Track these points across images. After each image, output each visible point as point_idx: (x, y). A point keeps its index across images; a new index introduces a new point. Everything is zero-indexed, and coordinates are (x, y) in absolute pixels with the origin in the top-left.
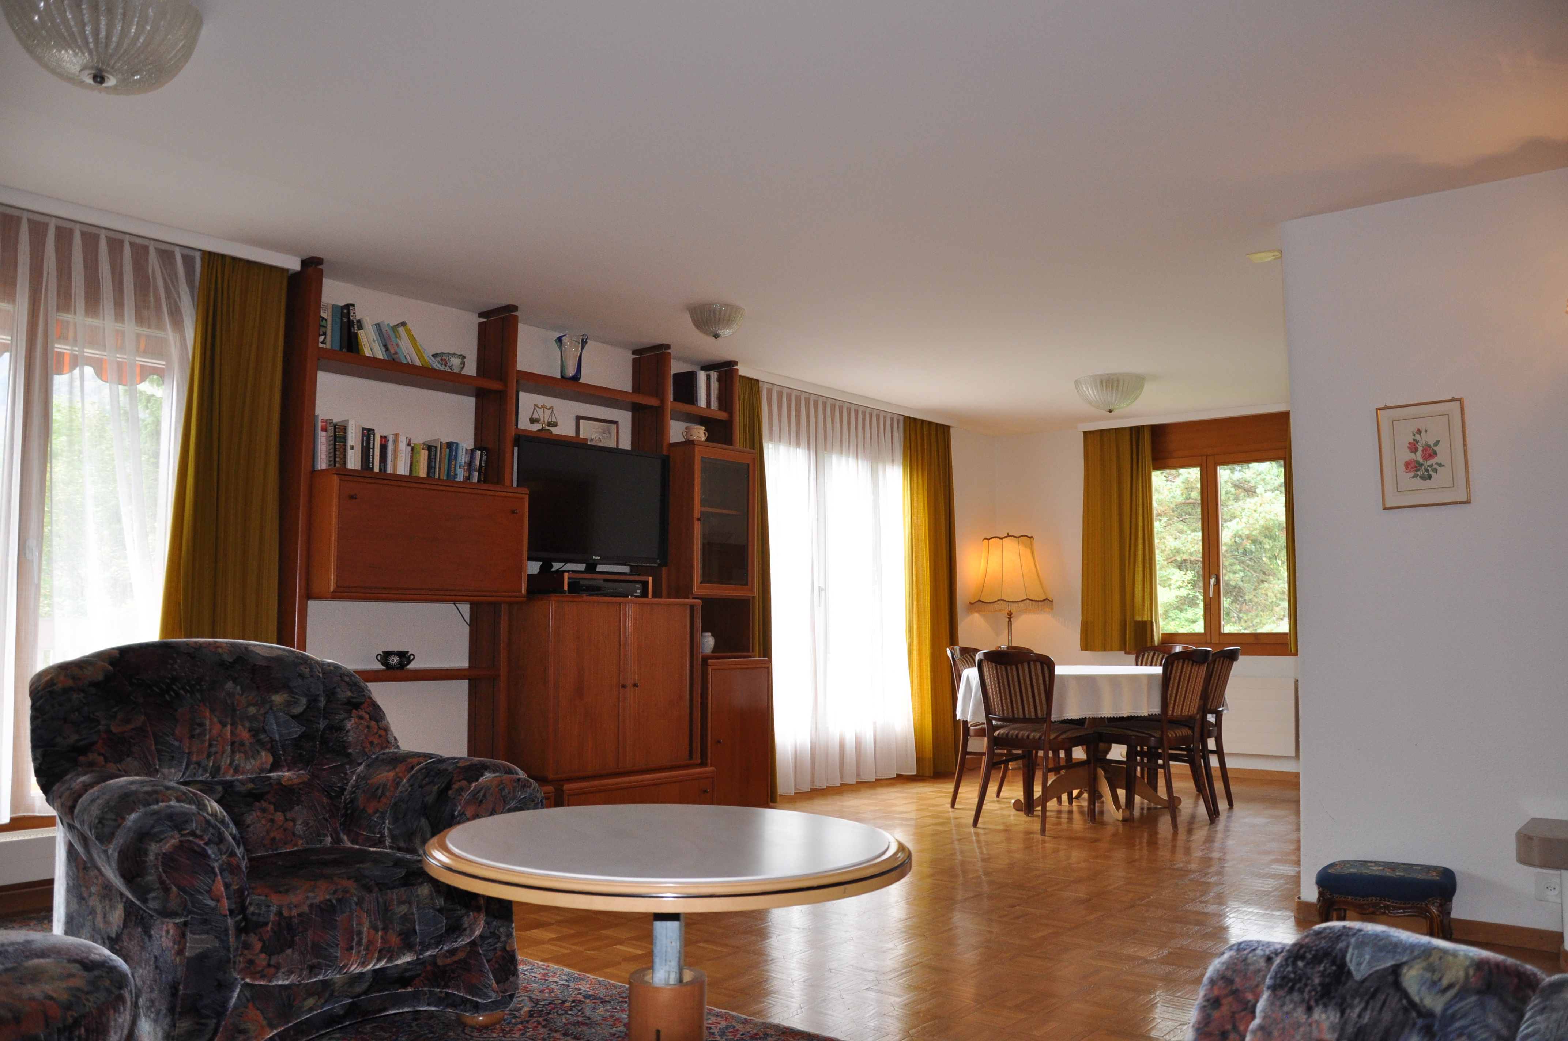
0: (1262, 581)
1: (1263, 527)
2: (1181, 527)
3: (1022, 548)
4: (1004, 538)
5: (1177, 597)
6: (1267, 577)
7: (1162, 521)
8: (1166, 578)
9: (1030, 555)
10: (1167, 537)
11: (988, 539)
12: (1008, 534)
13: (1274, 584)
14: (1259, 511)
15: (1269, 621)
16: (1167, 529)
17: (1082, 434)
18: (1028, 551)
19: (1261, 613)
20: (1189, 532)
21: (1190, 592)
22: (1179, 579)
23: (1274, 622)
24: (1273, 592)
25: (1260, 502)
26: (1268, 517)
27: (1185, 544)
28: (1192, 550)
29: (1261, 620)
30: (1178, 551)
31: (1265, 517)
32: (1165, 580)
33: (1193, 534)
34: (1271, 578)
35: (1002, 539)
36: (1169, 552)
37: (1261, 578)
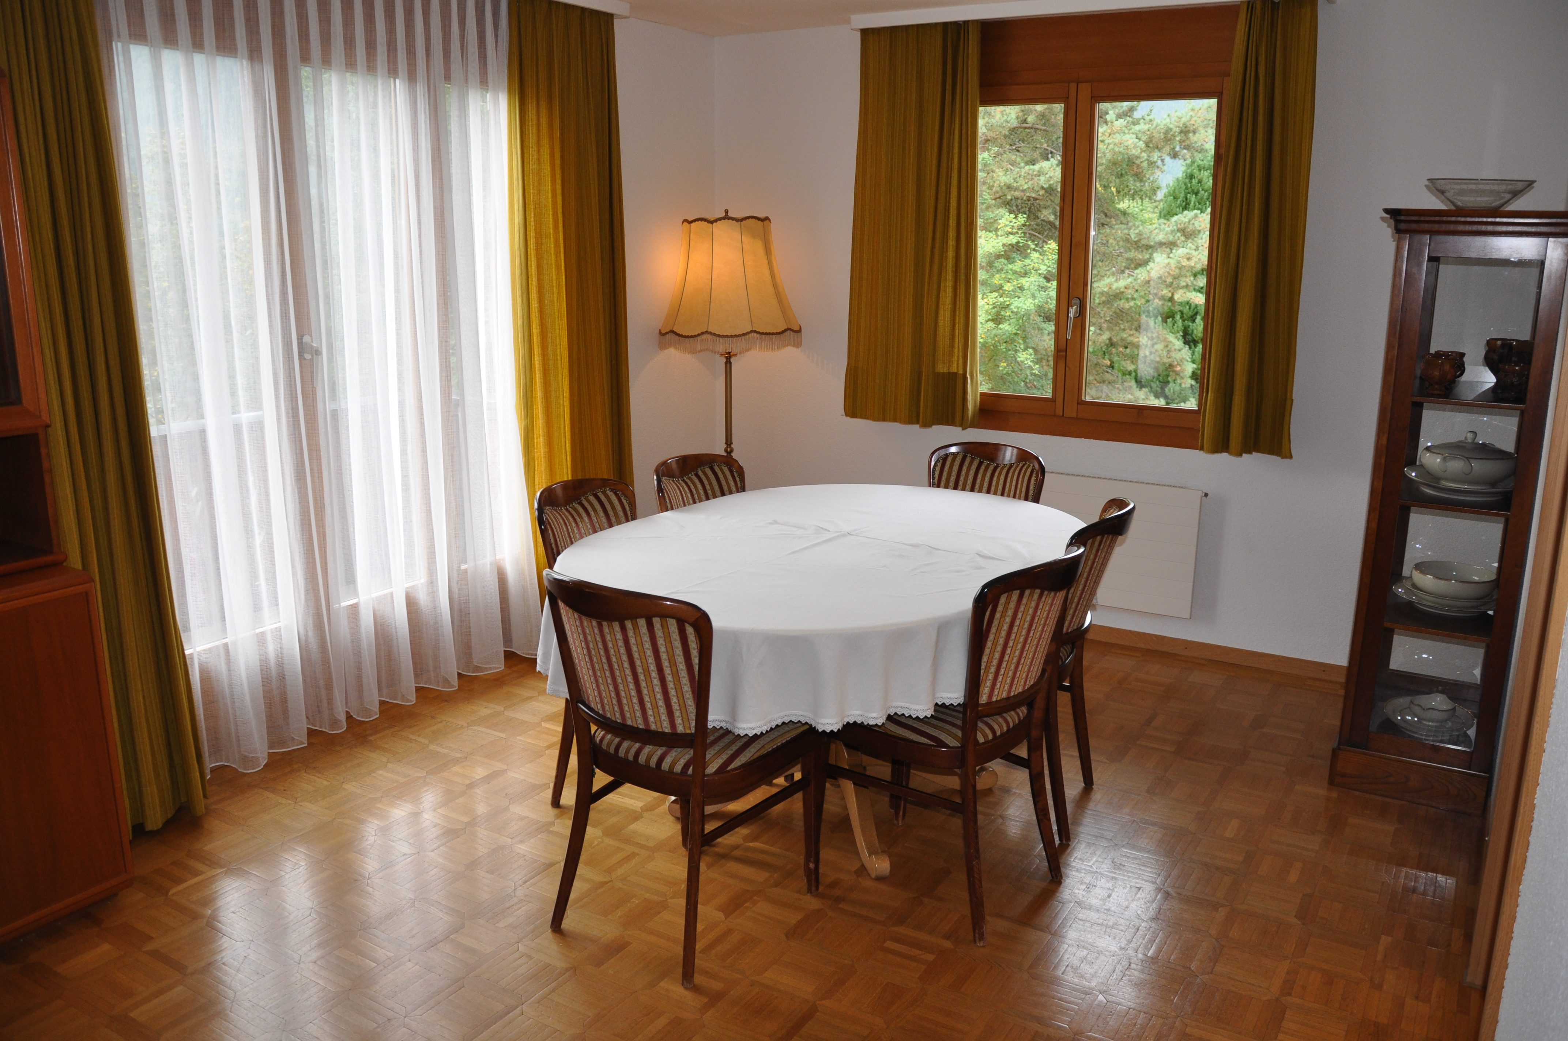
0: (1103, 225)
1: (1110, 161)
2: (1013, 157)
3: (746, 239)
4: (716, 220)
5: (1004, 245)
6: (1109, 220)
7: (992, 152)
8: (992, 221)
9: (761, 251)
10: (997, 170)
11: (690, 222)
12: (727, 212)
13: (1117, 230)
14: (1106, 142)
15: (1108, 273)
16: (997, 159)
17: (858, 35)
18: (759, 245)
19: (1100, 264)
20: (1022, 165)
21: (1020, 239)
22: (1008, 223)
23: (1113, 274)
24: (1115, 239)
25: (1109, 131)
26: (1117, 149)
27: (1018, 179)
28: (1026, 187)
29: (1099, 272)
30: (1009, 187)
31: (1113, 149)
32: (991, 223)
33: (1027, 167)
34: (1113, 221)
35: (711, 222)
36: (998, 189)
37: (1102, 221)
